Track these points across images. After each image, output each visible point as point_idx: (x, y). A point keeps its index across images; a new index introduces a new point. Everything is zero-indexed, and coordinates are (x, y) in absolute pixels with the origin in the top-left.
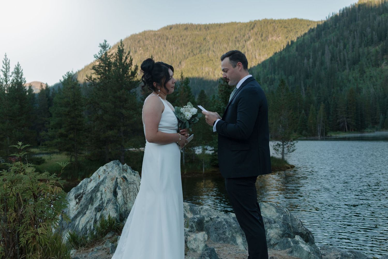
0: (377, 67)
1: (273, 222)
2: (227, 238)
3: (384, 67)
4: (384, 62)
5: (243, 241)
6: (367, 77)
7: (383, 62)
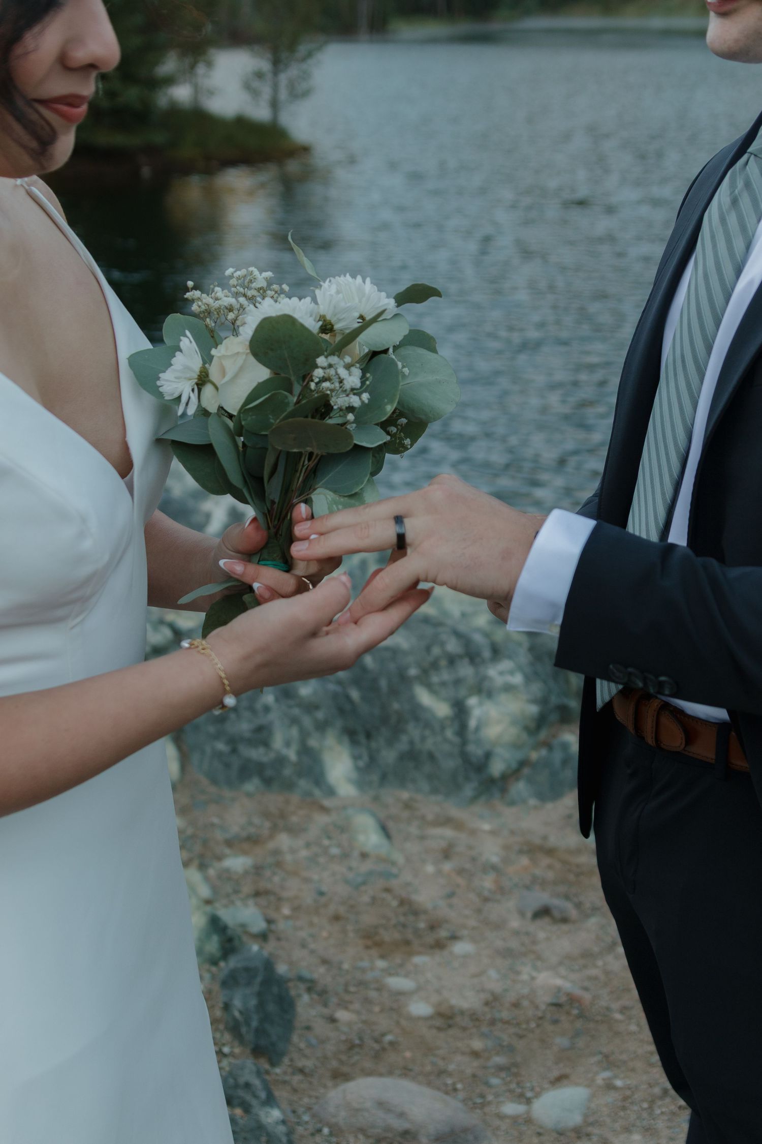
1: (487, 654)
2: (281, 761)
5: (358, 769)
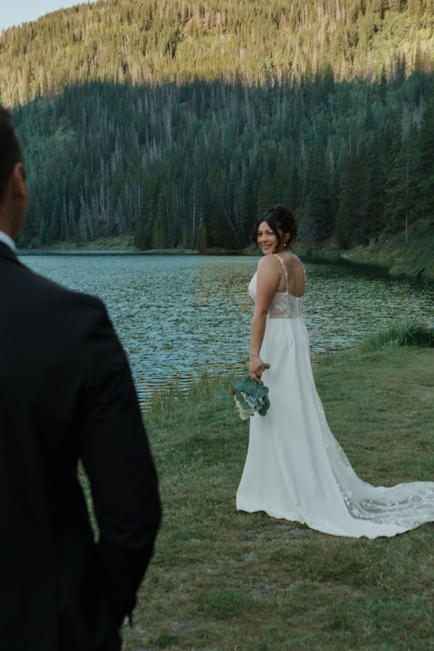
0: (48, 135)
3: (58, 136)
4: (60, 129)
6: (29, 152)
7: (58, 128)
